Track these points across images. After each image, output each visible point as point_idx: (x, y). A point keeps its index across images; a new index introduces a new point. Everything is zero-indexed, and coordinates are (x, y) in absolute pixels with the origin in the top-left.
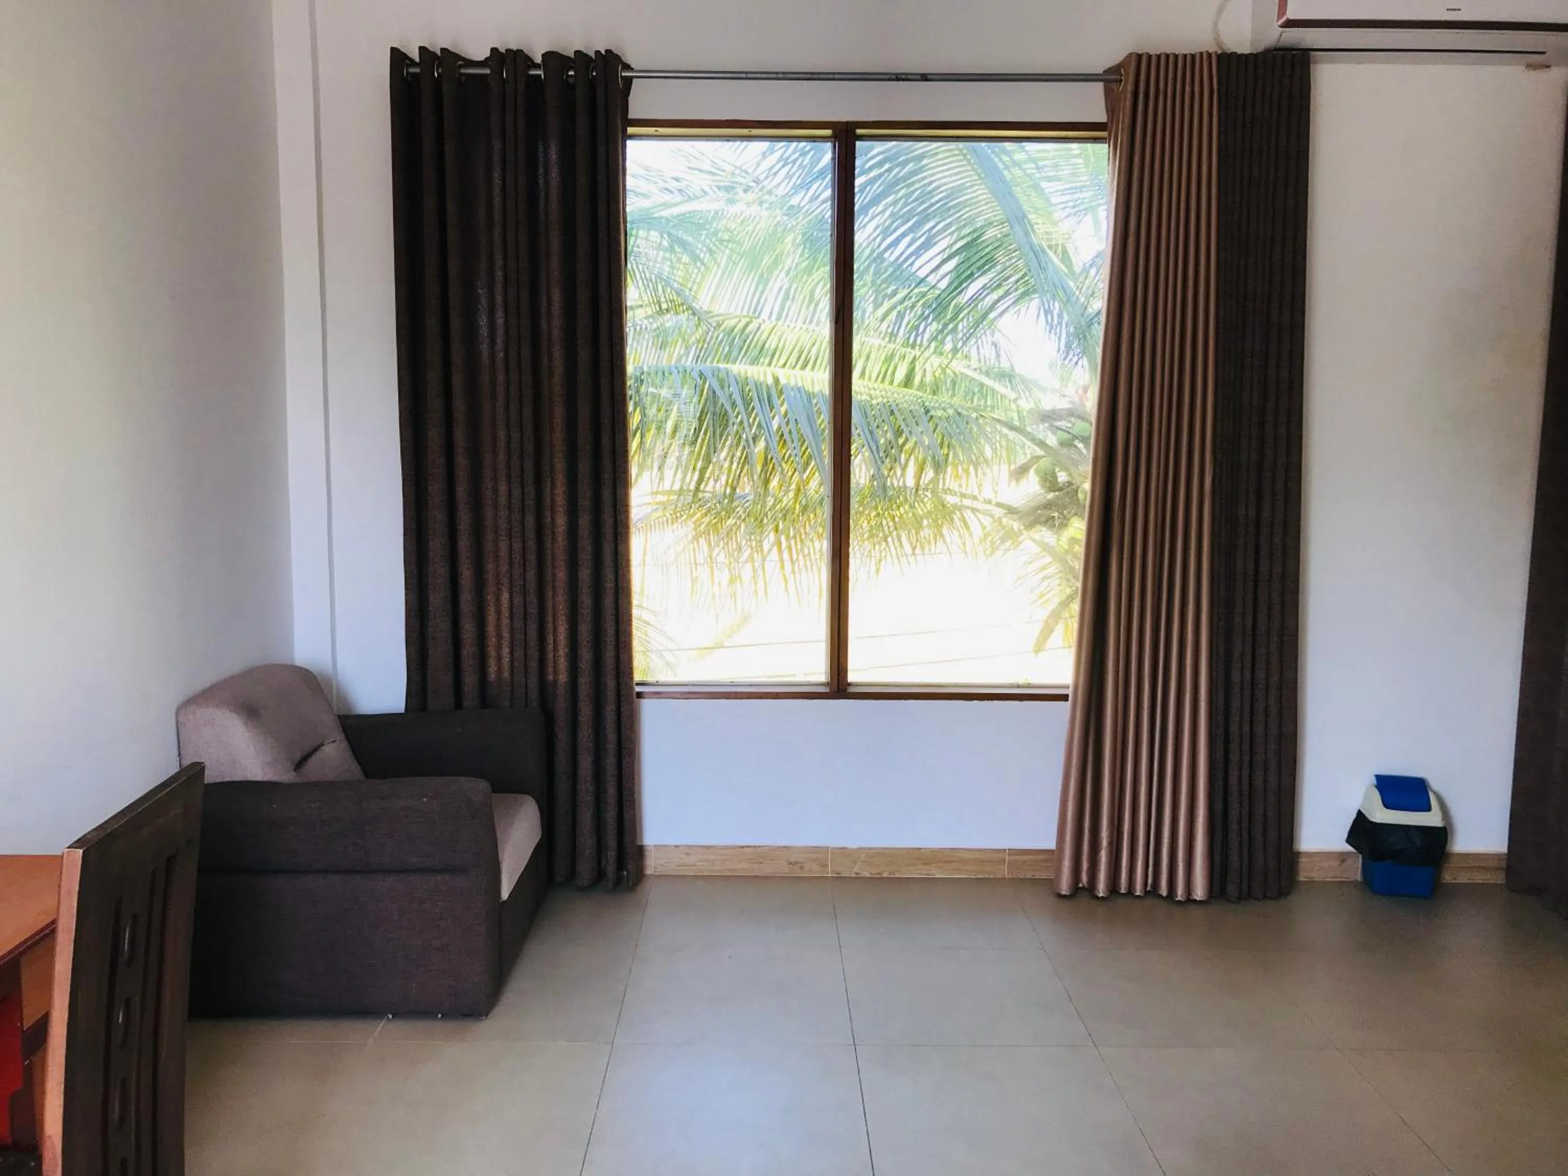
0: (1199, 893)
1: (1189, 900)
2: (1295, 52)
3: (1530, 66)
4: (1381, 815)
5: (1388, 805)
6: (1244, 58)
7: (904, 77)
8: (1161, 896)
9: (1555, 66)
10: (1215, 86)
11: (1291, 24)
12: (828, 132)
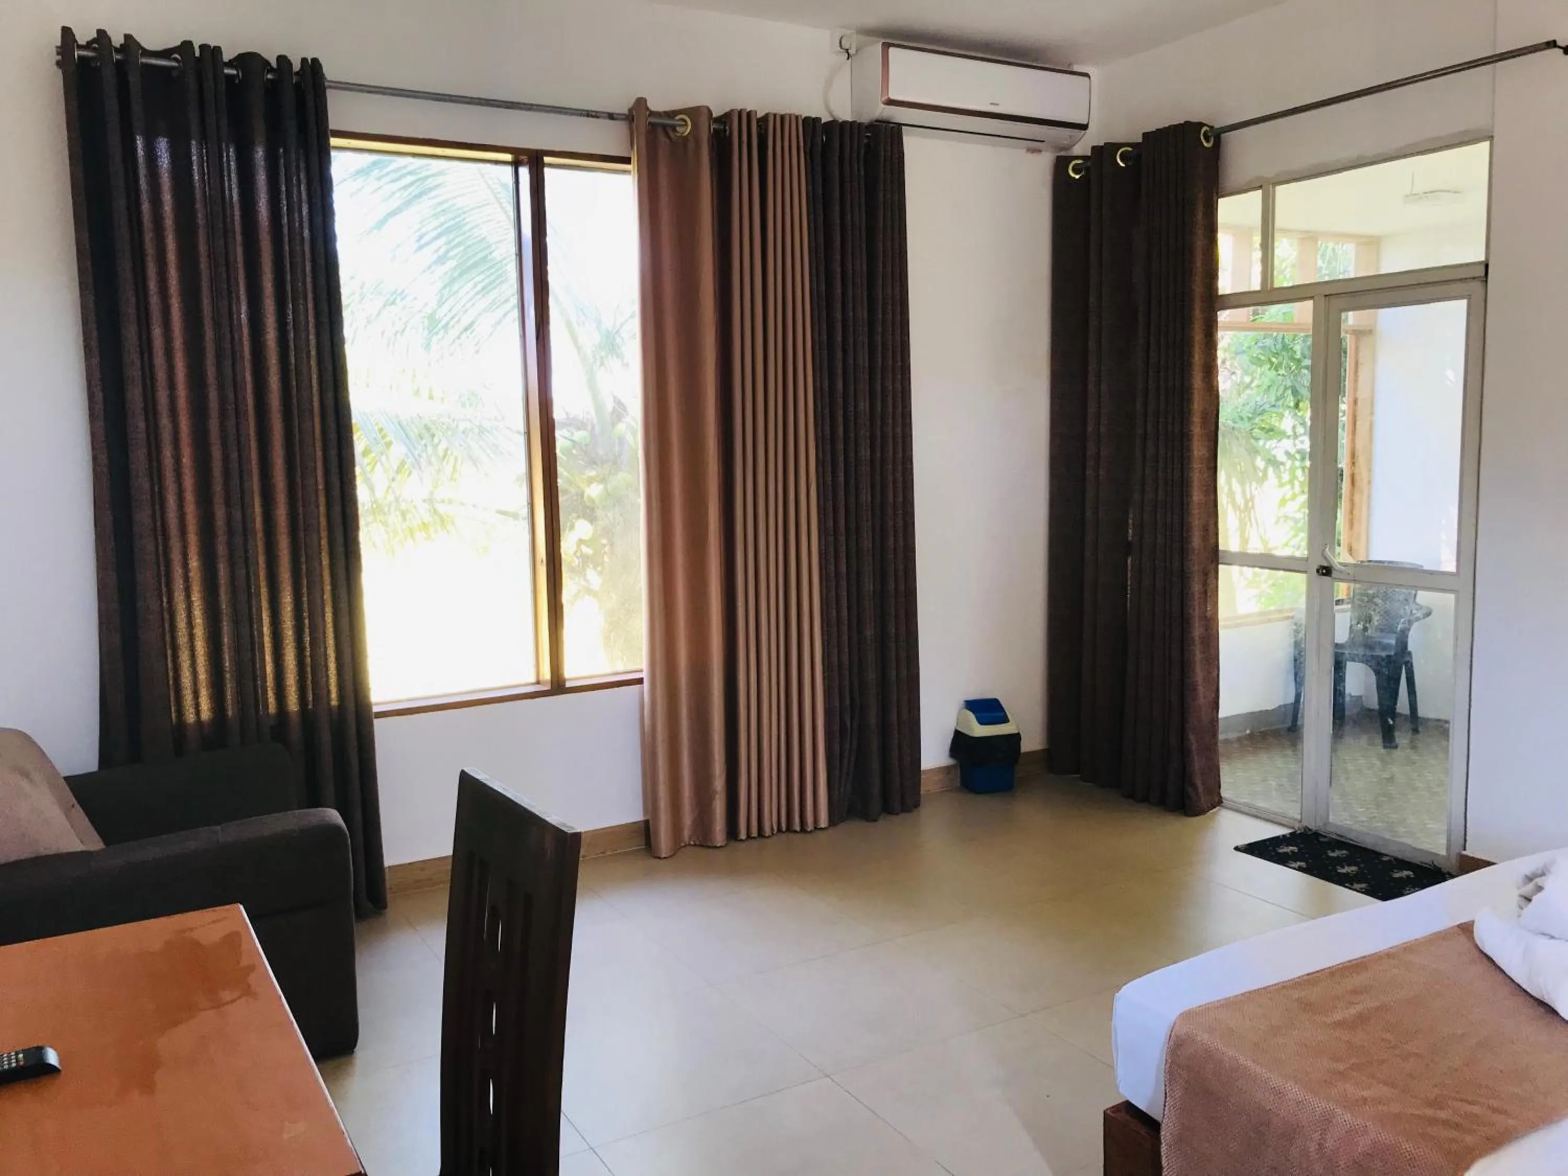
0: (823, 823)
1: (816, 828)
2: (892, 125)
3: (1030, 150)
4: (980, 731)
5: (982, 722)
6: (849, 125)
7: (594, 114)
8: (796, 832)
9: (1046, 151)
10: (802, 144)
11: (891, 102)
12: (508, 157)
